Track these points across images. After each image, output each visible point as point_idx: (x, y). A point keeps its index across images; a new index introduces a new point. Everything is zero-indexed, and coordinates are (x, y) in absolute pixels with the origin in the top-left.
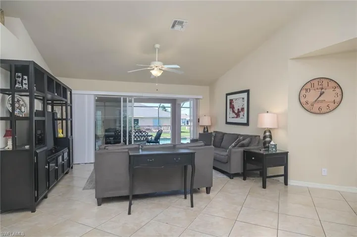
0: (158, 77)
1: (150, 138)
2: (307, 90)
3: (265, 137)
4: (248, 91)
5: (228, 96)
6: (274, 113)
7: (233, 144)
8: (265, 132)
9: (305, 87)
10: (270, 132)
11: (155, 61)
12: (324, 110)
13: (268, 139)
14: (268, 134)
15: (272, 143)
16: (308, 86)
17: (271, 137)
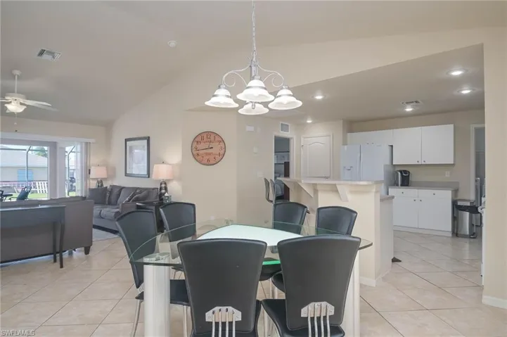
0: (18, 113)
1: (8, 198)
2: (197, 142)
3: (161, 189)
4: (148, 139)
5: (128, 142)
6: (170, 165)
7: (127, 199)
8: (161, 184)
9: (196, 140)
10: (165, 184)
11: (14, 92)
12: (212, 162)
13: (163, 191)
14: (163, 185)
15: (166, 195)
16: (199, 139)
17: (166, 189)
